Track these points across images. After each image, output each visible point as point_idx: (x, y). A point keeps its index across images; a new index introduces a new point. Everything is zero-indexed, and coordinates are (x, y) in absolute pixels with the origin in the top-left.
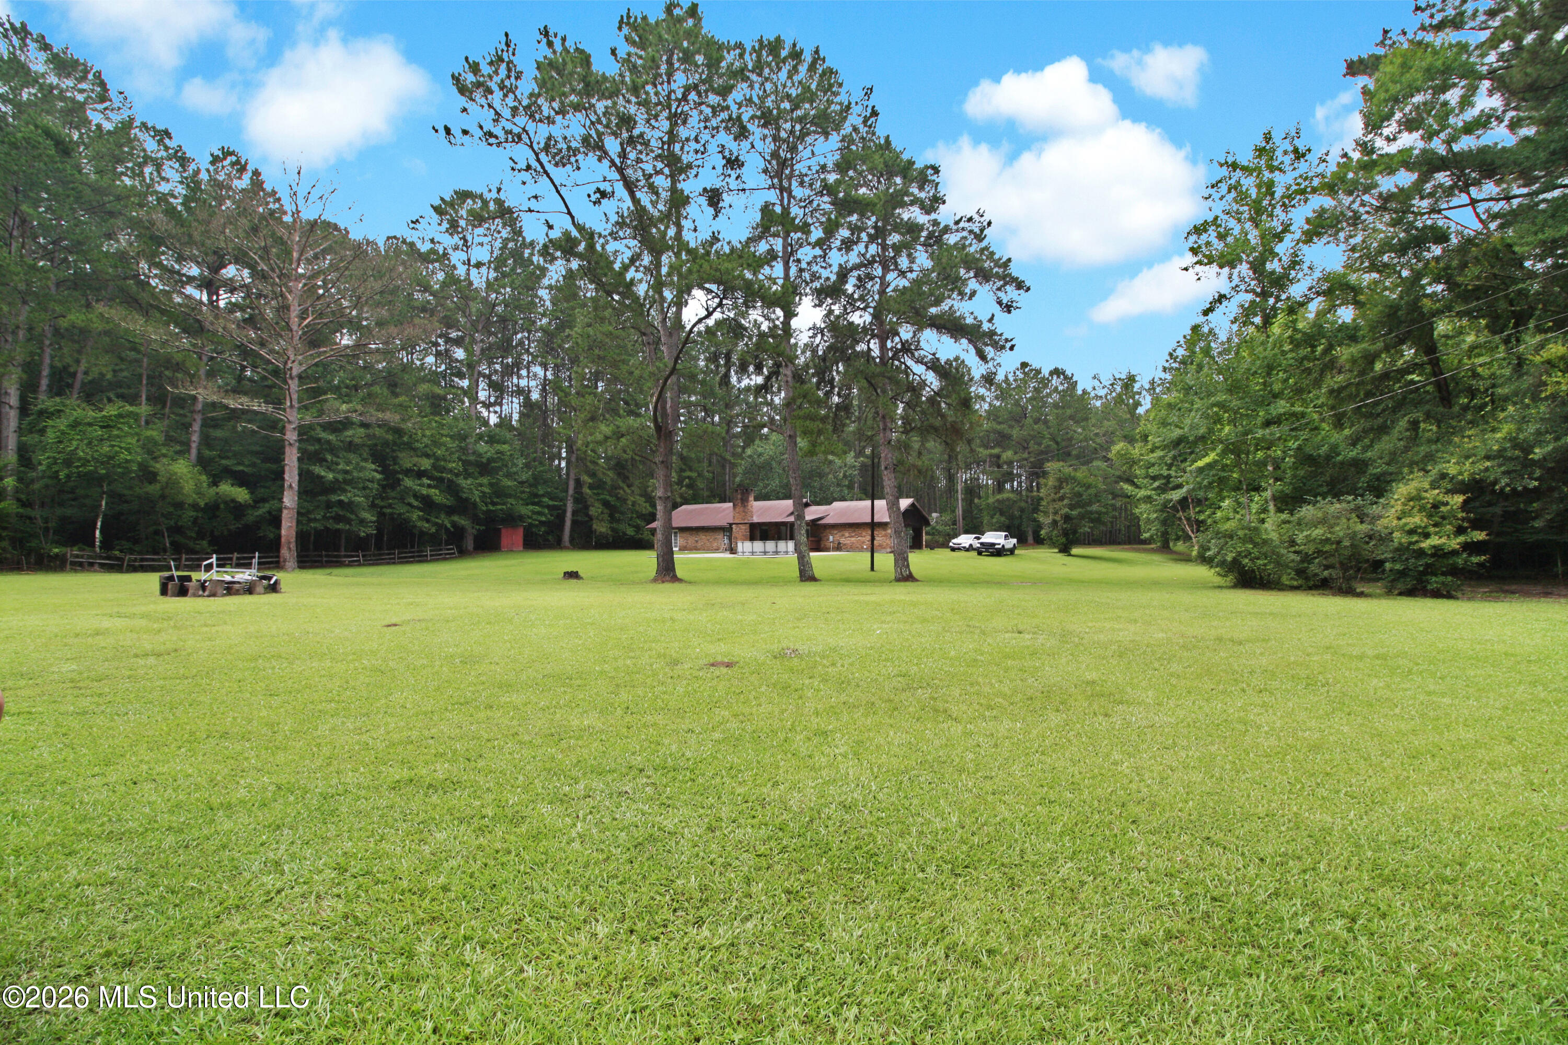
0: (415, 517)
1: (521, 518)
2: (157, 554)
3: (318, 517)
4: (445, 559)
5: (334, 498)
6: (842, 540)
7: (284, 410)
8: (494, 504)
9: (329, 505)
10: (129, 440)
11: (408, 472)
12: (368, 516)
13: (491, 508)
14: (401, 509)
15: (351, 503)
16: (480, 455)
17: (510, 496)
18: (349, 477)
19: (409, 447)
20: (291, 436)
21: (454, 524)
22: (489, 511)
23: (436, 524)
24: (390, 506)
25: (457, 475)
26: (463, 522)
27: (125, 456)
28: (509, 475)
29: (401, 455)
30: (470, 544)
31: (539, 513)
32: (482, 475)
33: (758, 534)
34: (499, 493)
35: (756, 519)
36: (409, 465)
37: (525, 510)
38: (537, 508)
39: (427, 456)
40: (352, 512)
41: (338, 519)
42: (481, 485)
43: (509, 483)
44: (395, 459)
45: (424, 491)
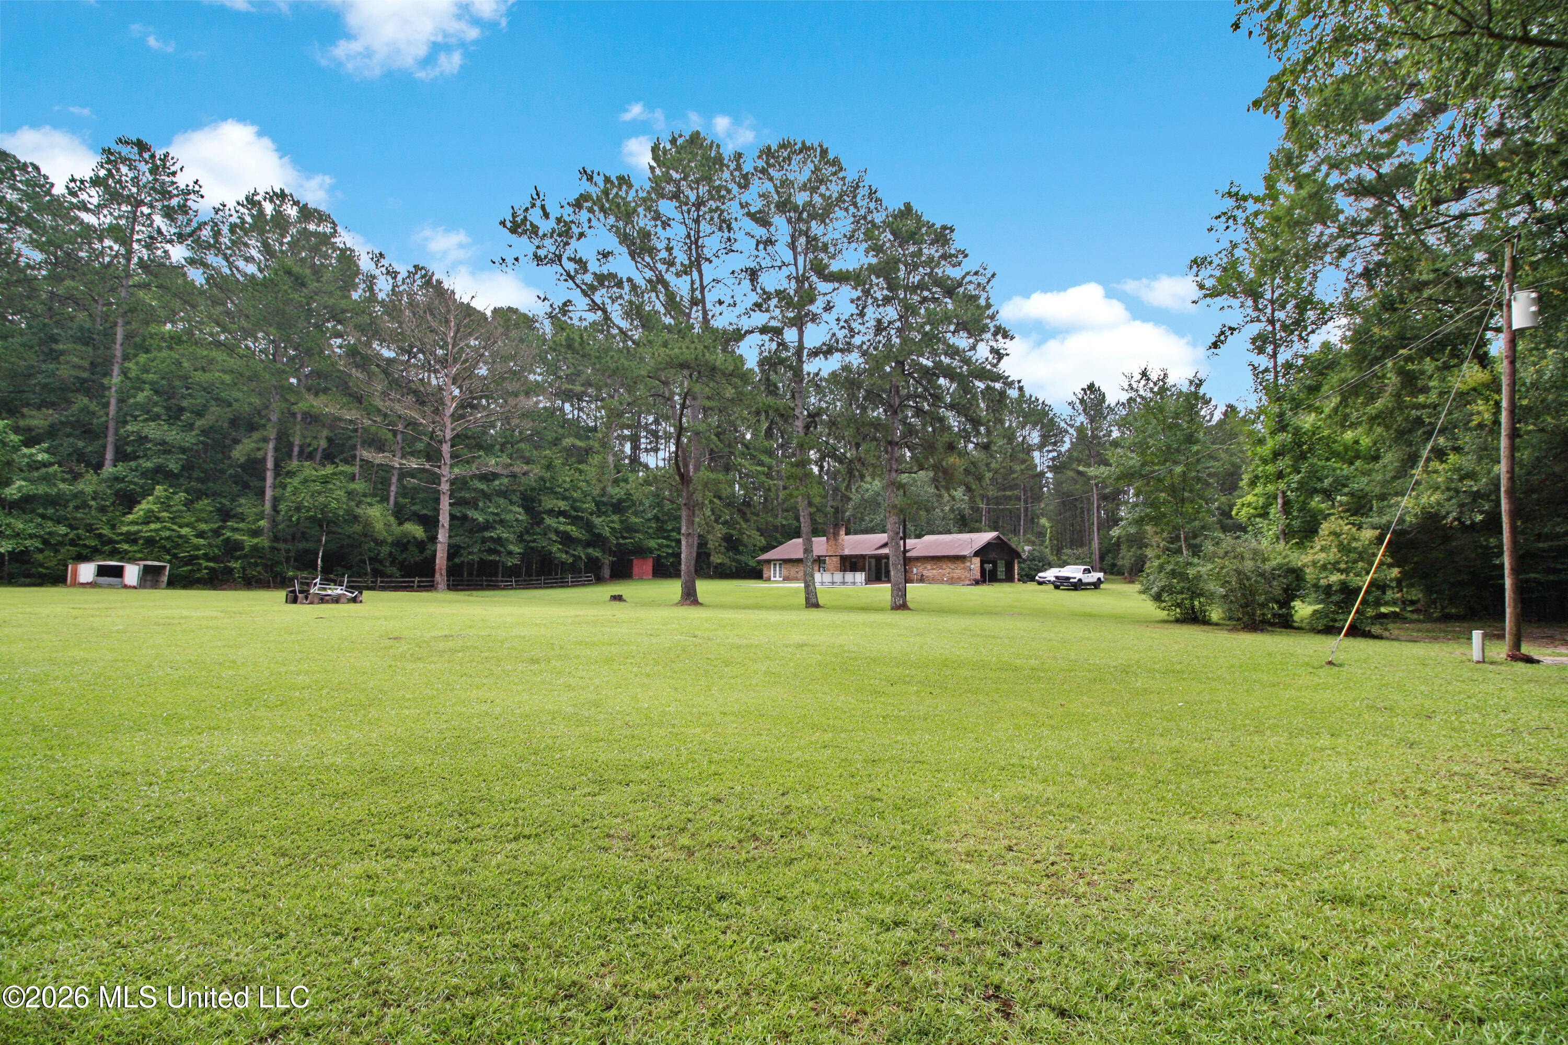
0: (554, 549)
1: (650, 551)
2: (360, 576)
3: (475, 550)
4: (584, 585)
5: (487, 534)
6: (925, 573)
7: (439, 467)
8: (624, 538)
9: (484, 541)
10: (339, 492)
11: (550, 512)
12: (516, 549)
13: (621, 541)
14: (542, 543)
15: (500, 538)
16: (612, 497)
17: (637, 531)
18: (497, 519)
19: (551, 491)
20: (445, 487)
21: (588, 556)
22: (618, 545)
23: (574, 555)
24: (534, 541)
25: (591, 514)
26: (595, 553)
27: (334, 505)
28: (636, 514)
29: (543, 498)
30: (606, 572)
31: (668, 546)
32: (614, 513)
33: (848, 564)
34: (630, 529)
35: (847, 552)
36: (549, 507)
37: (652, 544)
38: (665, 542)
39: (565, 498)
40: (502, 546)
41: (491, 551)
42: (613, 522)
43: (637, 520)
44: (540, 501)
45: (562, 528)
